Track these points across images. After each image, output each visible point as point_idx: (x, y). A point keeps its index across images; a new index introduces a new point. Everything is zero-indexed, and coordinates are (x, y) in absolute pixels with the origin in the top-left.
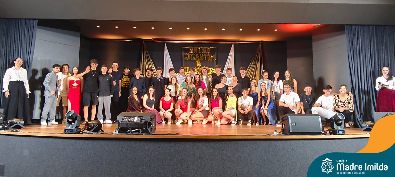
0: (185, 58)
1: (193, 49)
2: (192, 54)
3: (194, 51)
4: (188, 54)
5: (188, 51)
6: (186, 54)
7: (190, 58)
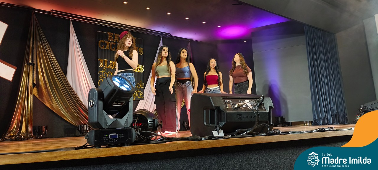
0: (102, 47)
1: (114, 36)
2: (112, 43)
3: (114, 38)
4: (106, 42)
5: (106, 37)
6: (103, 41)
7: (109, 47)
